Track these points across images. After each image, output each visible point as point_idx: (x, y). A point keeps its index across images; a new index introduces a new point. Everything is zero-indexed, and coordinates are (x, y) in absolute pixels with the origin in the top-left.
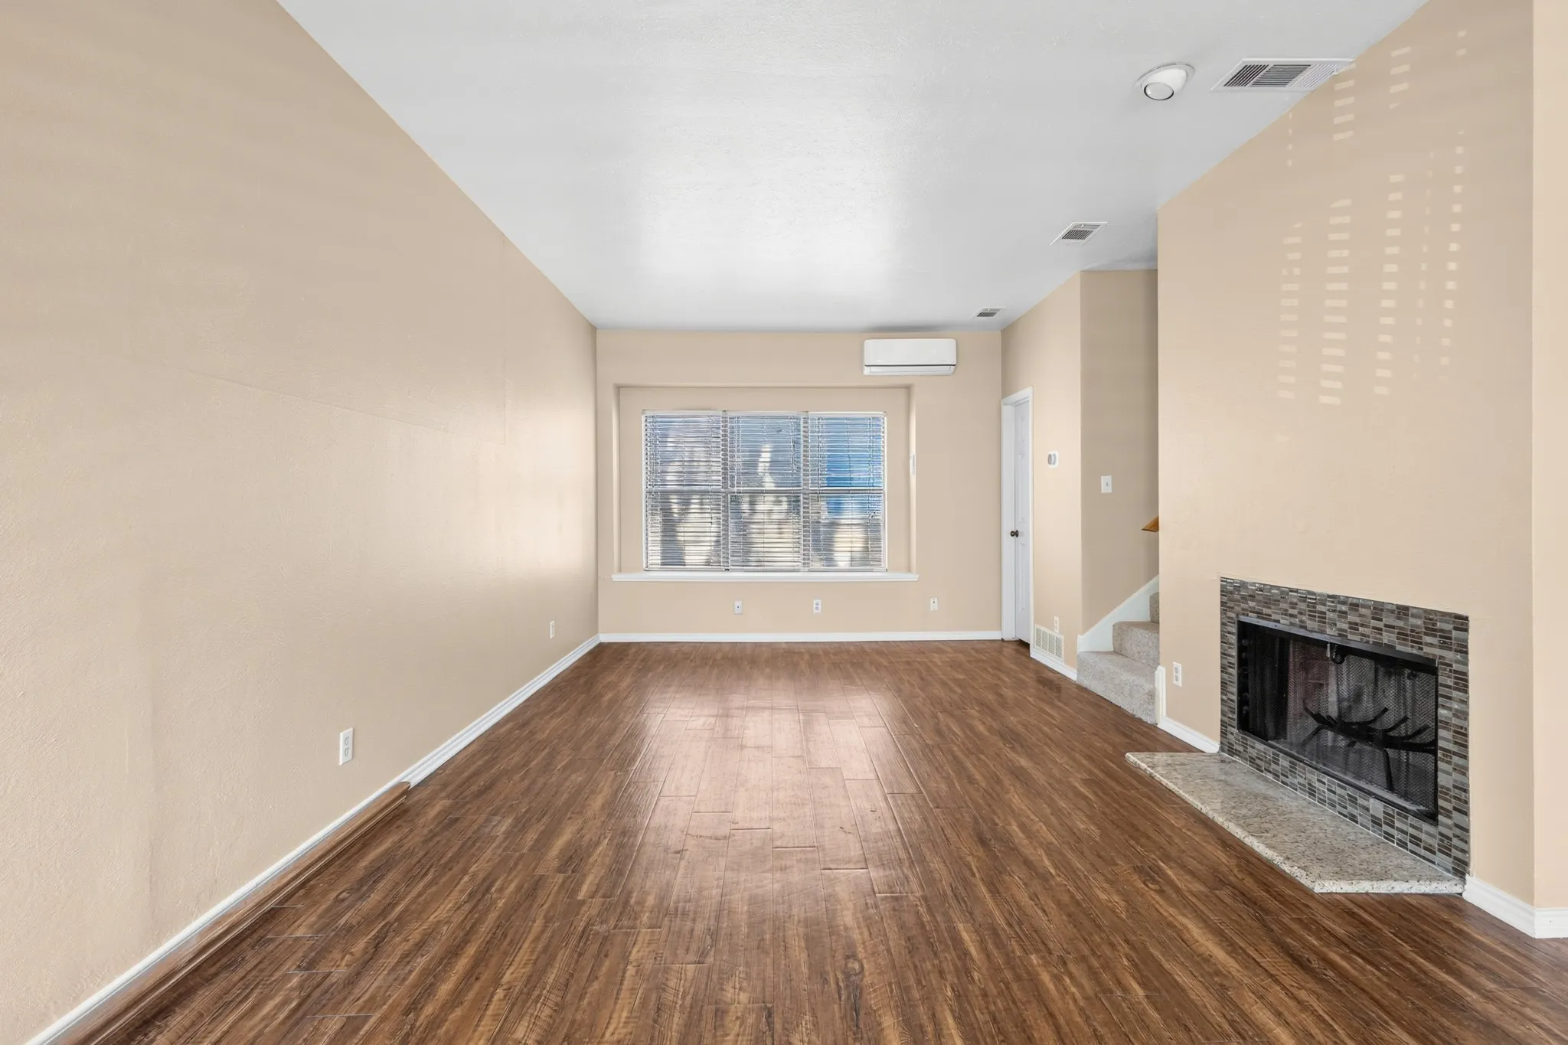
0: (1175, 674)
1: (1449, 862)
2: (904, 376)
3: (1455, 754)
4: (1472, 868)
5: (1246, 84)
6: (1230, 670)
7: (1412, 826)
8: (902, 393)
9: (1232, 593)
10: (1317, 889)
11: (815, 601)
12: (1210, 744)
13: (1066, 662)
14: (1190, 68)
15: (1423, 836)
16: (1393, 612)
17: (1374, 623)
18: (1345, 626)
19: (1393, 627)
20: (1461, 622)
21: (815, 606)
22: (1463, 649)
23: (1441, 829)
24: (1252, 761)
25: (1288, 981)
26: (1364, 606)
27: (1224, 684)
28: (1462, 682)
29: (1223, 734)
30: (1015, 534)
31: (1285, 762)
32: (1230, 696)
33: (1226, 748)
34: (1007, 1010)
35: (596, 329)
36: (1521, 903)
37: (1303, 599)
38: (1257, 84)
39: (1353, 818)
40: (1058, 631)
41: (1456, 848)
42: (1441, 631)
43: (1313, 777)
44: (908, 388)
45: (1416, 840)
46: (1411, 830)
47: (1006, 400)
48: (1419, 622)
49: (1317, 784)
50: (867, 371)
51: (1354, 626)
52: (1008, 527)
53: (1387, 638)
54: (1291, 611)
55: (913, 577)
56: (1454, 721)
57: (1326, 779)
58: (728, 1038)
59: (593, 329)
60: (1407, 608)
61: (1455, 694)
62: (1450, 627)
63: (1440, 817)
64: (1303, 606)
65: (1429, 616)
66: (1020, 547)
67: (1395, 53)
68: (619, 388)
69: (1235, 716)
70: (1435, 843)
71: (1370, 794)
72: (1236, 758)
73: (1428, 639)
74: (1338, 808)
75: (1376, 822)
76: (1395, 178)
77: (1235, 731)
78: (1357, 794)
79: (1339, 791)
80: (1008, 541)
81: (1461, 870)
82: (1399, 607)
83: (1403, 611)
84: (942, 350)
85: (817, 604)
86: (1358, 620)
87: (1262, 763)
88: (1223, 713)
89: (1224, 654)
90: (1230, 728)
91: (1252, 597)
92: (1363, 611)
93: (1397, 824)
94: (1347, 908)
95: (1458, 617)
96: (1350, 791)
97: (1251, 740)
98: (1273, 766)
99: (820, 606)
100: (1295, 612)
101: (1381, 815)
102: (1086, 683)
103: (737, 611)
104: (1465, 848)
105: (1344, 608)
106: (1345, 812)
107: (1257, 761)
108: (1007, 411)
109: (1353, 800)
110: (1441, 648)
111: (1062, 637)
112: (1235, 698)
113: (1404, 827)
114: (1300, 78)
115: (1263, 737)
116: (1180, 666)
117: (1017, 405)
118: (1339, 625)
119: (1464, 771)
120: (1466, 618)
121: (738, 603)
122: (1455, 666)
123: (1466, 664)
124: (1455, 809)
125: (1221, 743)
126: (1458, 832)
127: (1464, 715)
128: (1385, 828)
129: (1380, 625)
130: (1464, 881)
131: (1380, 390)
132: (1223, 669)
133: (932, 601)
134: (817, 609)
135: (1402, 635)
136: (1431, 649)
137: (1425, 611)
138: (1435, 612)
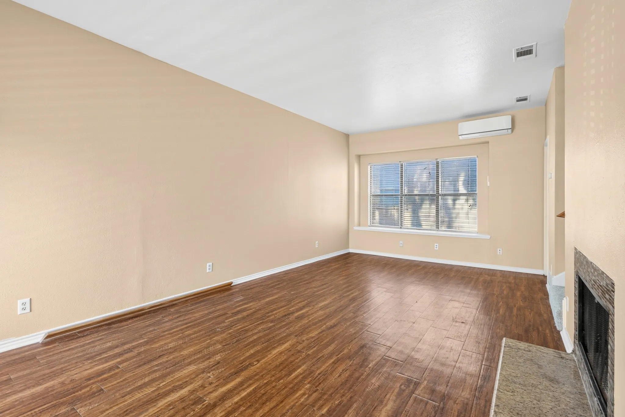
2: (486, 137)
21: (436, 247)
35: (349, 135)
50: (460, 137)
59: (347, 136)
68: (359, 157)
99: (437, 247)
121: (401, 242)
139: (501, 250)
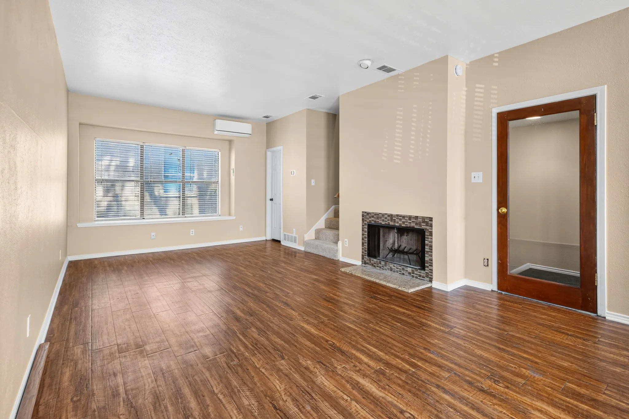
0: (345, 242)
1: (428, 279)
3: (429, 252)
4: (433, 279)
5: (381, 70)
6: (365, 239)
7: (419, 272)
8: (227, 143)
9: (365, 215)
10: (410, 292)
11: (191, 230)
12: (359, 263)
13: (299, 244)
14: (373, 62)
15: (422, 274)
16: (414, 218)
17: (409, 221)
18: (401, 223)
19: (414, 222)
20: (431, 219)
22: (431, 226)
23: (426, 271)
24: (372, 265)
25: (422, 312)
26: (406, 217)
27: (363, 244)
28: (431, 234)
29: (363, 258)
30: (272, 200)
31: (383, 263)
32: (365, 247)
33: (363, 262)
34: (377, 338)
36: (445, 284)
37: (389, 216)
38: (383, 71)
39: (403, 274)
40: (295, 234)
41: (430, 275)
42: (426, 222)
43: (392, 265)
44: (230, 142)
45: (420, 276)
46: (419, 273)
47: (269, 149)
48: (421, 220)
49: (393, 267)
51: (404, 222)
52: (269, 197)
53: (413, 225)
54: (385, 220)
55: (233, 218)
56: (429, 244)
57: (395, 265)
58: (317, 373)
60: (418, 217)
61: (430, 237)
62: (428, 221)
63: (426, 268)
64: (389, 218)
65: (423, 218)
66: (274, 204)
67: (415, 74)
69: (367, 253)
70: (425, 275)
71: (407, 267)
72: (367, 265)
73: (423, 224)
74: (399, 272)
75: (410, 273)
76: (415, 106)
77: (367, 257)
78: (404, 267)
79: (399, 267)
80: (269, 202)
81: (431, 281)
82: (415, 216)
83: (417, 217)
84: (246, 128)
85: (192, 231)
86: (405, 221)
87: (376, 265)
88: (363, 252)
89: (363, 235)
90: (365, 257)
91: (373, 217)
92: (406, 218)
93: (415, 273)
94: (417, 294)
95: (430, 218)
96: (402, 267)
97: (372, 259)
98: (380, 265)
100: (387, 220)
101: (411, 271)
102: (309, 250)
103: (152, 237)
104: (432, 274)
105: (401, 218)
106: (401, 273)
107: (374, 264)
108: (269, 154)
109: (403, 269)
110: (426, 226)
111: (297, 236)
112: (367, 247)
113: (417, 273)
114: (393, 72)
115: (375, 257)
116: (347, 240)
117: (273, 152)
118: (399, 223)
119: (431, 256)
120: (432, 218)
122: (430, 230)
123: (432, 229)
124: (430, 265)
125: (362, 261)
126: (430, 271)
127: (431, 242)
128: (412, 274)
129: (411, 221)
130: (432, 282)
131: (411, 160)
132: (363, 239)
133: (240, 227)
134: (192, 233)
135: (416, 224)
136: (424, 226)
137: (422, 217)
138: (425, 217)
139: (242, 227)
